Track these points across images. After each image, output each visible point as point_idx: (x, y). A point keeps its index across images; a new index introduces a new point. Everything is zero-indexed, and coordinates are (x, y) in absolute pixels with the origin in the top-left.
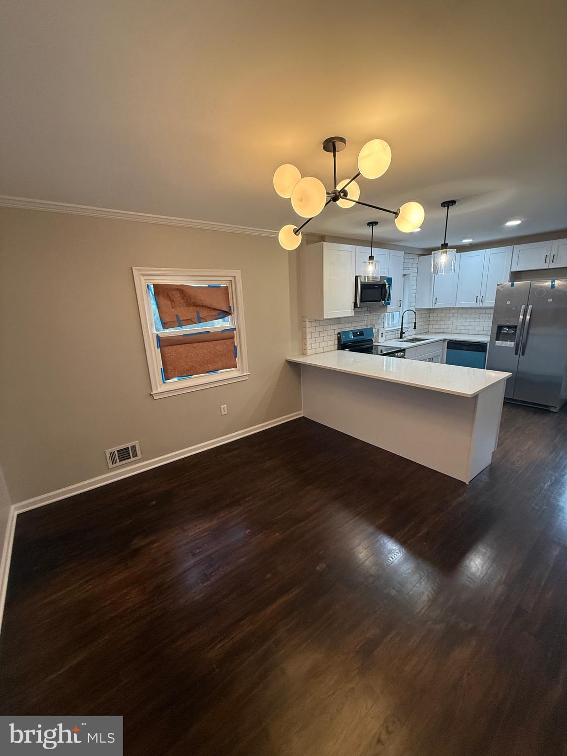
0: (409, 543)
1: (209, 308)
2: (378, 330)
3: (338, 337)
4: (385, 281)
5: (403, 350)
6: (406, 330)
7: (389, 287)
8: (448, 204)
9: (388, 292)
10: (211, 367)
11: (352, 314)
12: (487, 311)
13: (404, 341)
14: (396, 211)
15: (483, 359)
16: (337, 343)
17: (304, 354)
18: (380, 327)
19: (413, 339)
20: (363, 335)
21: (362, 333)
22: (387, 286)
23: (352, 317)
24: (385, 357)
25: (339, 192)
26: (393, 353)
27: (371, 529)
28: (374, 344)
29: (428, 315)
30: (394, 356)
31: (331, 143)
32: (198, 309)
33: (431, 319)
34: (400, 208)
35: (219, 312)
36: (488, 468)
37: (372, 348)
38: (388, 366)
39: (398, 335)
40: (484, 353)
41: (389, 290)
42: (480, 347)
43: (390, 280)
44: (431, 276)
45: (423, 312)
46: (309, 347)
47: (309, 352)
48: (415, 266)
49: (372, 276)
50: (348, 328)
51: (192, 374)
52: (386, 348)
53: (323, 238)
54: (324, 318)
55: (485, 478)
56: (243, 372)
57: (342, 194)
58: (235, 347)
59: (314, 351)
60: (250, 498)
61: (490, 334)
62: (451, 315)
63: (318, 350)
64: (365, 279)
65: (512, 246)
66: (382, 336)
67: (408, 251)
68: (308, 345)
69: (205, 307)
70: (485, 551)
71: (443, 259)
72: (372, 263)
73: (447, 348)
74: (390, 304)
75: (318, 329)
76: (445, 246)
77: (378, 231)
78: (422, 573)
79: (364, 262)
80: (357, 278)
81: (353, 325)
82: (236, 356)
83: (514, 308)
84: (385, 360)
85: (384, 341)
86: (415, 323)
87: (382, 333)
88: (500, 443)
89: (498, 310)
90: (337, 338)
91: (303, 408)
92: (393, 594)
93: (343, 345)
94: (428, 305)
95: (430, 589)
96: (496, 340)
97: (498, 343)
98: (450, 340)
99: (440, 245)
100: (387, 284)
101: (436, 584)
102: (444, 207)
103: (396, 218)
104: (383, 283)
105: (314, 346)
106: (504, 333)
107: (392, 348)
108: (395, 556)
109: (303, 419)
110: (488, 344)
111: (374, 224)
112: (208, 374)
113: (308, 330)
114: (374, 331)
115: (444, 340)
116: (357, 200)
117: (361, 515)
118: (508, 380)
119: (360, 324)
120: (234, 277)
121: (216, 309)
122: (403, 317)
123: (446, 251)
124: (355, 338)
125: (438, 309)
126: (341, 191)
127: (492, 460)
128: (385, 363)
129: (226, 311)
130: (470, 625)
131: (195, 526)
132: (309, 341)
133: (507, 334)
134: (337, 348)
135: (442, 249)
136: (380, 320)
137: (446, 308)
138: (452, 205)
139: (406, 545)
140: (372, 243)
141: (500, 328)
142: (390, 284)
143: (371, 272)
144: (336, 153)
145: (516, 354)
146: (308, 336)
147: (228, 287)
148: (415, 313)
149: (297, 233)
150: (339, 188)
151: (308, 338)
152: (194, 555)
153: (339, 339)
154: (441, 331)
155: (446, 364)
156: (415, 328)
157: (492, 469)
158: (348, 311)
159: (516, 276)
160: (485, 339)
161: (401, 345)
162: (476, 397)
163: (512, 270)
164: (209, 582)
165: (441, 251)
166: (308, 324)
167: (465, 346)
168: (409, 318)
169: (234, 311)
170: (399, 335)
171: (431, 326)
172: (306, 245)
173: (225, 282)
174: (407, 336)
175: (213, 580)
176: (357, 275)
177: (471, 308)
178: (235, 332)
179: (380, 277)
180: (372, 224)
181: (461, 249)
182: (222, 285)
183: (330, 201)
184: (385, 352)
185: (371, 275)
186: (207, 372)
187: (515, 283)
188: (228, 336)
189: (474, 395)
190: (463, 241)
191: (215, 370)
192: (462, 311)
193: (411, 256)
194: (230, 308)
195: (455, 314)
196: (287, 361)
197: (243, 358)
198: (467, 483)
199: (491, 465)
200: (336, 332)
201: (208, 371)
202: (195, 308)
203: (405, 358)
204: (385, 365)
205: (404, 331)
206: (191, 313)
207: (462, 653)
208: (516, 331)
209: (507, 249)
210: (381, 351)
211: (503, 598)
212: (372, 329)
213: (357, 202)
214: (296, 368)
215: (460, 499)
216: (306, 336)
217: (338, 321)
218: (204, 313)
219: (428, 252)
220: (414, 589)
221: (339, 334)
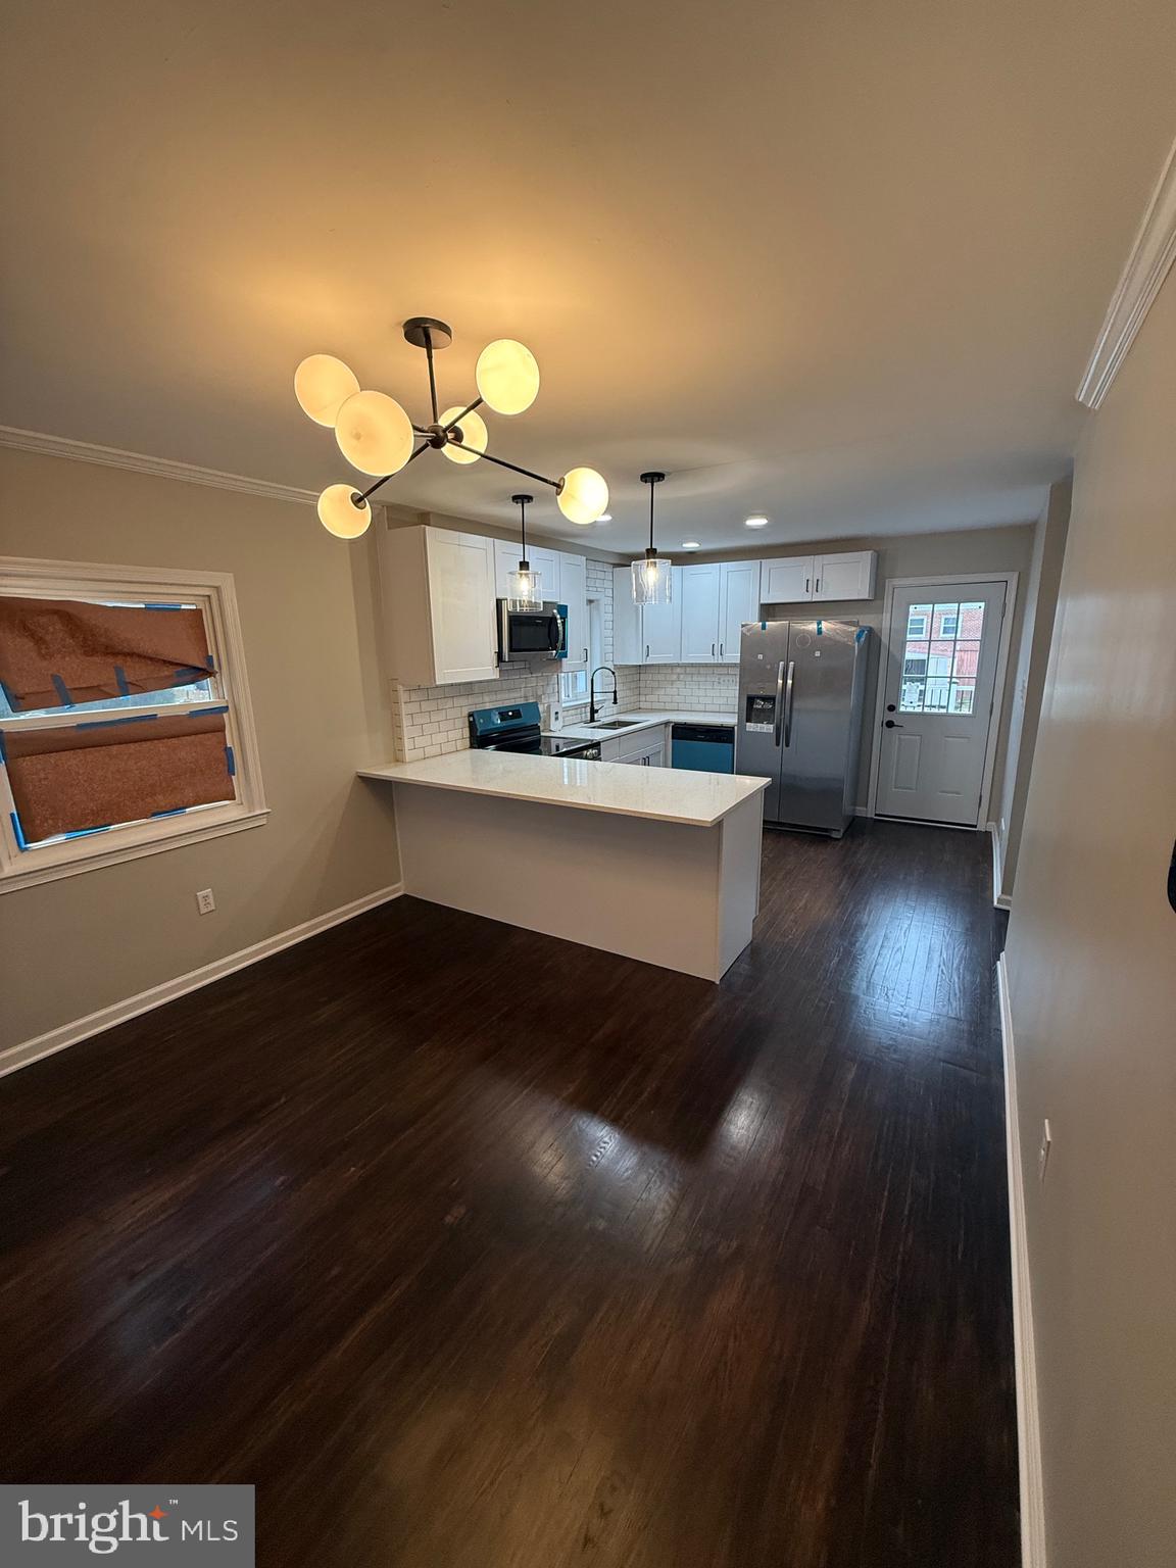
0: (625, 1117)
1: (151, 659)
2: (549, 707)
3: (470, 722)
4: (555, 611)
5: (596, 745)
6: (600, 706)
7: (564, 623)
8: (652, 477)
9: (561, 633)
10: (162, 801)
11: (495, 675)
12: (731, 670)
13: (599, 727)
14: (557, 482)
15: (731, 753)
16: (468, 735)
17: (398, 761)
18: (551, 700)
19: (614, 723)
20: (520, 717)
21: (517, 714)
22: (559, 621)
23: (495, 680)
24: (565, 759)
25: (445, 431)
26: (577, 751)
27: (554, 1108)
28: (542, 734)
29: (636, 677)
30: (581, 757)
31: (420, 330)
32: (119, 661)
33: (642, 684)
34: (565, 477)
35: (180, 669)
36: (748, 952)
37: (538, 742)
38: (572, 777)
39: (586, 716)
40: (731, 745)
41: (564, 628)
42: (721, 734)
43: (563, 610)
44: (637, 608)
45: (626, 672)
46: (407, 744)
47: (408, 755)
48: (608, 584)
49: (528, 602)
50: (488, 703)
51: (108, 821)
52: (566, 741)
53: (424, 518)
54: (438, 683)
55: (745, 967)
56: (251, 807)
57: (450, 436)
58: (228, 752)
59: (419, 753)
60: (283, 1100)
61: (737, 711)
62: (675, 677)
63: (430, 751)
64: (514, 606)
65: (759, 561)
66: (557, 719)
67: (593, 556)
68: (406, 740)
69: (139, 656)
70: (751, 1100)
71: (651, 574)
72: (526, 574)
73: (673, 738)
74: (566, 657)
75: (425, 706)
76: (651, 553)
77: (533, 513)
78: (651, 1171)
79: (510, 573)
80: (499, 602)
81: (499, 697)
82: (231, 772)
83: (769, 667)
84: (565, 765)
85: (562, 727)
86: (615, 692)
87: (557, 713)
88: (764, 901)
89: (748, 669)
90: (467, 724)
91: (402, 878)
92: (601, 1228)
93: (480, 739)
94: (635, 660)
95: (667, 1196)
96: (747, 721)
97: (751, 727)
98: (676, 724)
99: (644, 550)
100: (558, 616)
101: (676, 1185)
102: (646, 482)
103: (558, 494)
104: (550, 616)
105: (420, 742)
106: (758, 709)
107: (578, 741)
108: (602, 1150)
109: (405, 898)
110: (736, 728)
111: (526, 500)
112: (154, 819)
113: (405, 709)
114: (541, 708)
115: (667, 724)
116: (483, 452)
117: (533, 1083)
118: (767, 790)
119: (513, 695)
120: (217, 589)
121: (171, 663)
122: (592, 680)
123: (655, 563)
124: (505, 723)
125: (653, 665)
126: (447, 428)
127: (753, 933)
128: (566, 770)
129: (200, 666)
130: (734, 1244)
131: (133, 1203)
132: (407, 732)
133: (762, 710)
134: (467, 742)
135: (648, 558)
136: (551, 687)
137: (665, 665)
138: (659, 480)
139: (622, 1122)
140: (524, 535)
141: (751, 700)
142: (564, 618)
143: (526, 592)
144: (433, 351)
145: (778, 744)
146: (406, 722)
147: (200, 610)
148: (613, 673)
149: (360, 504)
150: (444, 422)
151: (405, 725)
152: (133, 1277)
153: (472, 726)
154: (661, 706)
155: (673, 767)
156: (615, 703)
157: (753, 951)
158: (486, 669)
159: (768, 611)
160: (730, 720)
161: (592, 734)
162: (719, 824)
163: (762, 602)
164: (177, 1335)
165: (646, 561)
166: (403, 696)
167: (701, 733)
168: (604, 682)
169: (220, 669)
170: (589, 714)
171: (643, 698)
172: (389, 528)
173: (192, 598)
174: (603, 716)
175: (188, 1325)
176: (500, 597)
177: (706, 665)
178: (225, 715)
179: (544, 603)
180: (522, 499)
181: (681, 559)
182: (183, 607)
183: (426, 446)
184: (565, 750)
185: (526, 598)
186: (154, 815)
187: (767, 623)
188: (207, 725)
189: (715, 822)
190: (684, 545)
191: (176, 808)
192: (694, 670)
193: (599, 566)
194: (210, 659)
195: (682, 676)
196: (360, 777)
197: (251, 774)
198: (718, 983)
199: (752, 942)
200: (465, 712)
201: (155, 810)
202: (110, 660)
203: (600, 760)
204: (566, 774)
205: (596, 708)
206: (99, 670)
207: (723, 1303)
208: (774, 704)
209: (749, 566)
210: (558, 748)
211: (781, 1177)
212: (535, 705)
213: (482, 456)
214: (383, 792)
215: (708, 1014)
216: (401, 720)
217: (467, 688)
218: (134, 671)
219: (626, 560)
220: (638, 1206)
221: (470, 715)
